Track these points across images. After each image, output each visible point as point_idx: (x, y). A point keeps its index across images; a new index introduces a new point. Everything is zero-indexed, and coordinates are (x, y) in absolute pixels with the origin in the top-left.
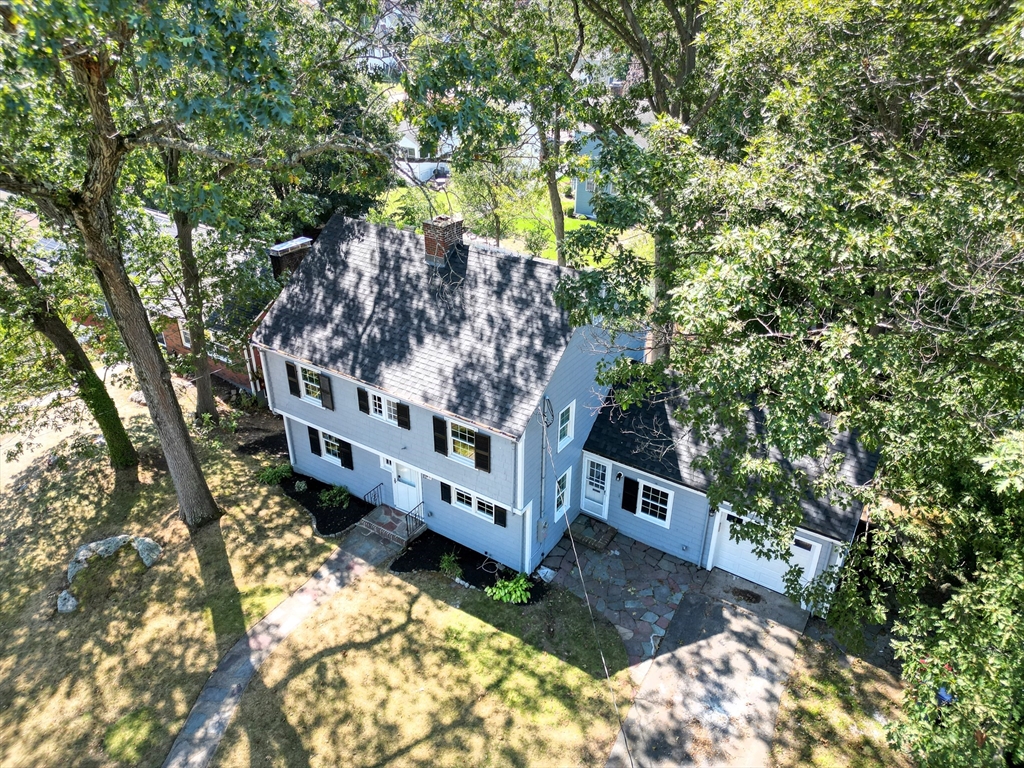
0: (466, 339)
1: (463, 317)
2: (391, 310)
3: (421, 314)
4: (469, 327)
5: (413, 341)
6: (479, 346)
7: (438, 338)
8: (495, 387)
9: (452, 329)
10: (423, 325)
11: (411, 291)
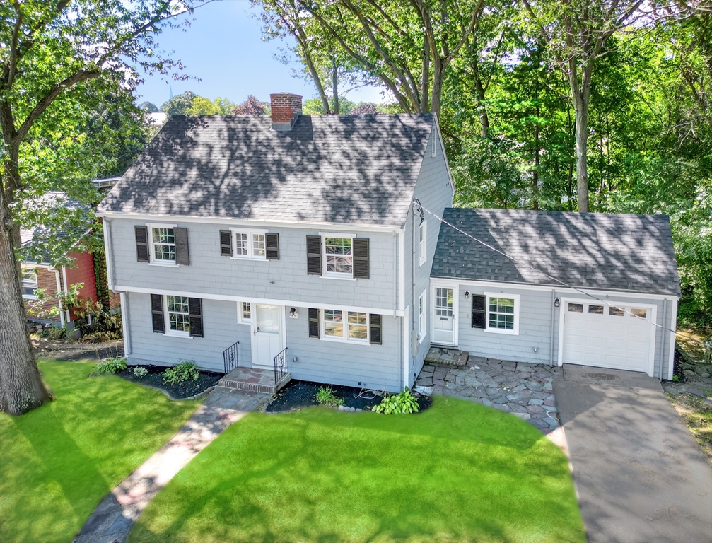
0: (327, 171)
1: (320, 157)
2: (246, 165)
3: (278, 163)
4: (326, 163)
5: (275, 181)
6: (341, 173)
7: (300, 175)
8: (366, 196)
9: (311, 167)
10: (282, 169)
11: (264, 150)
